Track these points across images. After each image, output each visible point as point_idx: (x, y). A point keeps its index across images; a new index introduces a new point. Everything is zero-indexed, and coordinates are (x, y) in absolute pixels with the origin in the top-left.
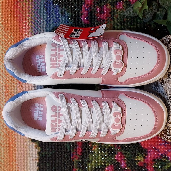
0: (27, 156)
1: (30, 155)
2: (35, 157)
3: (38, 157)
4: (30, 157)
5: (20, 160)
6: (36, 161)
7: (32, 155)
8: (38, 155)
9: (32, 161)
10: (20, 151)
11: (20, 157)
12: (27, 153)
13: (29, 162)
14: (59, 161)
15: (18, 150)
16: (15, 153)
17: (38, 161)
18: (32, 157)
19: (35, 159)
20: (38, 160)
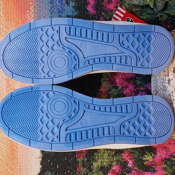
0: (30, 154)
1: (33, 153)
2: (38, 155)
3: (41, 155)
4: (33, 155)
5: (22, 158)
6: (39, 160)
7: (35, 154)
8: (41, 153)
9: (34, 160)
10: (22, 149)
11: (22, 155)
12: (29, 150)
13: (31, 160)
14: (63, 160)
15: (20, 147)
16: (17, 150)
17: (41, 160)
18: (35, 155)
19: (38, 158)
20: (41, 158)
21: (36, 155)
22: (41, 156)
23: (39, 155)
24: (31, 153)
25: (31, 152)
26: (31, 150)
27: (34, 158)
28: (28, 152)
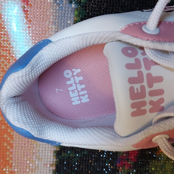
0: (34, 157)
1: (40, 157)
2: (49, 160)
3: (55, 160)
4: (40, 160)
5: (20, 164)
6: (51, 168)
7: (43, 157)
8: (55, 157)
9: (42, 168)
10: (20, 148)
11: (20, 159)
12: (34, 151)
13: (37, 168)
15: (17, 145)
16: (11, 150)
17: (54, 168)
18: (43, 160)
19: (50, 165)
20: (54, 165)
21: (46, 160)
22: (54, 163)
23: (52, 160)
24: (37, 157)
25: (38, 154)
26: (37, 151)
27: (43, 165)
28: (32, 154)
